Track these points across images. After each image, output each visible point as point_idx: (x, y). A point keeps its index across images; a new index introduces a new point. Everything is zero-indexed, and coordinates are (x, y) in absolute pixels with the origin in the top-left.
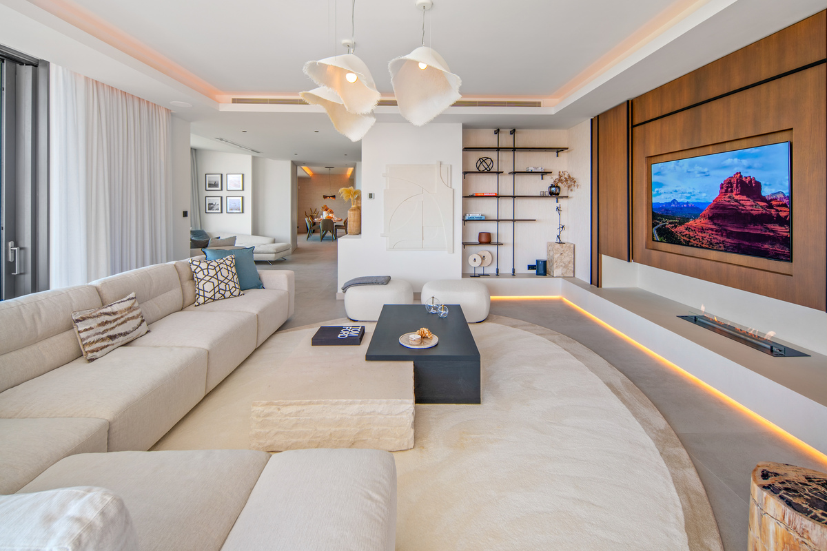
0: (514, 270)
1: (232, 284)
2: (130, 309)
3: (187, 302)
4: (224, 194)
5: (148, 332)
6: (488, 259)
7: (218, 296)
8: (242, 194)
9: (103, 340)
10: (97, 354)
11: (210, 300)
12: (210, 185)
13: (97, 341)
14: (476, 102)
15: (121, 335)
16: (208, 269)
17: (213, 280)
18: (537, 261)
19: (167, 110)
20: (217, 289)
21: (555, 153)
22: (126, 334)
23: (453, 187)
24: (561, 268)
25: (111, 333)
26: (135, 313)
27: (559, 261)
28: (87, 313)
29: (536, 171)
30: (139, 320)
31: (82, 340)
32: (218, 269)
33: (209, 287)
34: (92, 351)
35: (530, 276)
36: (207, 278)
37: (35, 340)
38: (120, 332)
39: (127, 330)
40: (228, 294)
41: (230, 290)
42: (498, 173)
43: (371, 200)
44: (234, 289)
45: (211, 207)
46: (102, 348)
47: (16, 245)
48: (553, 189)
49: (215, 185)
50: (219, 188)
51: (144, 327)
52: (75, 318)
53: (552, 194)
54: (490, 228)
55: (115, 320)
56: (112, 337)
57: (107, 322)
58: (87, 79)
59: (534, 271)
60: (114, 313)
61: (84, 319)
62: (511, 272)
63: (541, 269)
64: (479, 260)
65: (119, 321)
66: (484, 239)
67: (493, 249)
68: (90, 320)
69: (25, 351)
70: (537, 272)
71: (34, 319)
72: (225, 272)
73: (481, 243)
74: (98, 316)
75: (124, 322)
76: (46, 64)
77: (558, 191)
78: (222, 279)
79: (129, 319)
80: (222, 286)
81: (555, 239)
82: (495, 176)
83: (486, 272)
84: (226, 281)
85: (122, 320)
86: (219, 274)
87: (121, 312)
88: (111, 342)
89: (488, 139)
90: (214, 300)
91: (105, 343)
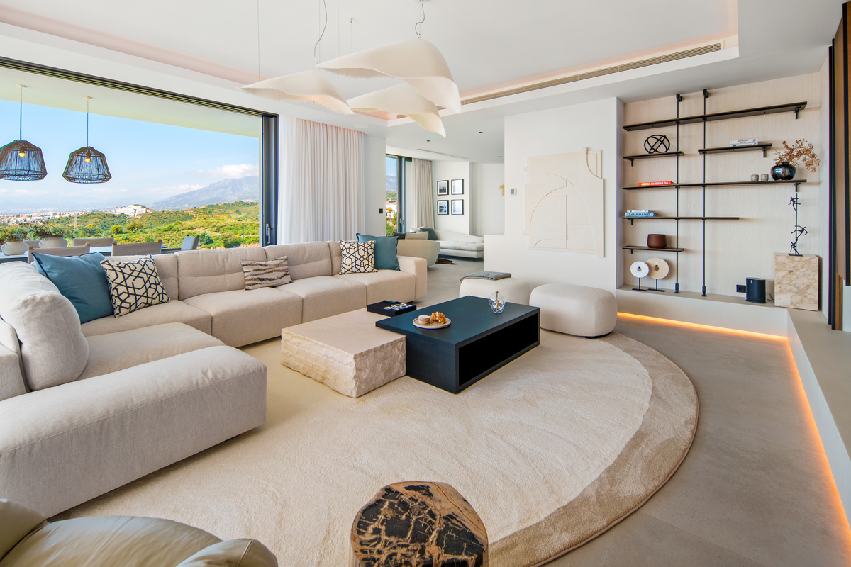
0: (704, 288)
1: (366, 262)
2: (278, 265)
3: (335, 271)
4: (450, 197)
5: (290, 282)
6: (664, 270)
7: (354, 269)
8: (462, 197)
9: (255, 279)
10: (251, 287)
11: (349, 272)
12: (441, 191)
13: (252, 279)
14: (616, 67)
15: (267, 279)
16: (349, 248)
17: (351, 257)
18: (748, 280)
19: (361, 133)
20: (354, 264)
21: (794, 114)
22: (271, 279)
23: (604, 177)
24: (791, 293)
25: (261, 277)
26: (281, 268)
27: (785, 282)
28: (249, 262)
29: (743, 145)
30: (284, 273)
31: (245, 277)
32: (356, 249)
33: (348, 261)
34: (248, 285)
35: (738, 301)
36: (348, 255)
37: (224, 272)
38: (267, 277)
39: (273, 277)
40: (362, 269)
41: (364, 266)
42: (678, 154)
43: (514, 196)
44: (367, 266)
45: (441, 209)
46: (254, 284)
47: (270, 226)
48: (780, 171)
49: (444, 191)
50: (446, 193)
51: (287, 279)
52: (243, 264)
53: (776, 177)
54: (666, 228)
55: (264, 270)
56: (261, 280)
57: (259, 270)
58: (298, 120)
59: (744, 295)
60: (265, 265)
61: (246, 265)
62: (701, 291)
63: (757, 292)
64: (645, 270)
65: (267, 271)
66: (654, 243)
67: (671, 256)
68: (250, 266)
69: (217, 277)
70: (747, 296)
71: (224, 262)
72: (361, 252)
73: (651, 247)
74: (255, 265)
75: (271, 272)
76: (276, 116)
77: (787, 172)
78: (359, 257)
79: (275, 271)
80: (358, 262)
81: (788, 249)
82: (673, 160)
83: (659, 287)
84: (362, 259)
85: (270, 270)
86: (357, 253)
87: (270, 265)
88: (260, 282)
89: (666, 109)
90: (352, 272)
91: (256, 282)
